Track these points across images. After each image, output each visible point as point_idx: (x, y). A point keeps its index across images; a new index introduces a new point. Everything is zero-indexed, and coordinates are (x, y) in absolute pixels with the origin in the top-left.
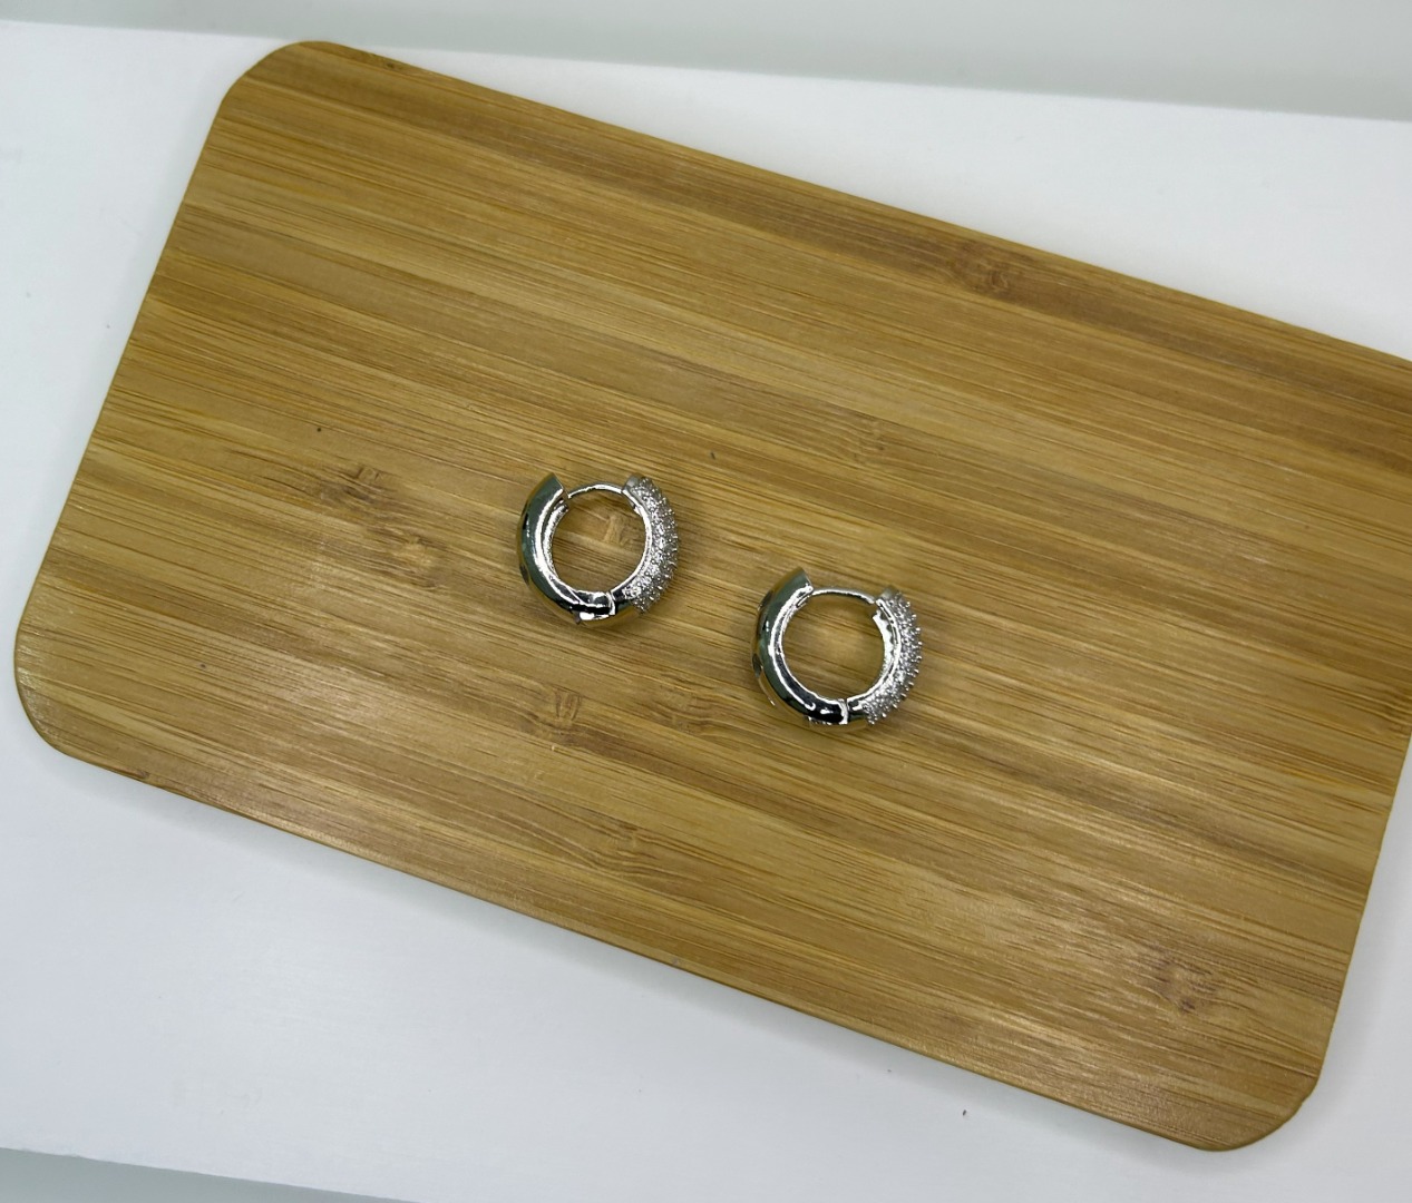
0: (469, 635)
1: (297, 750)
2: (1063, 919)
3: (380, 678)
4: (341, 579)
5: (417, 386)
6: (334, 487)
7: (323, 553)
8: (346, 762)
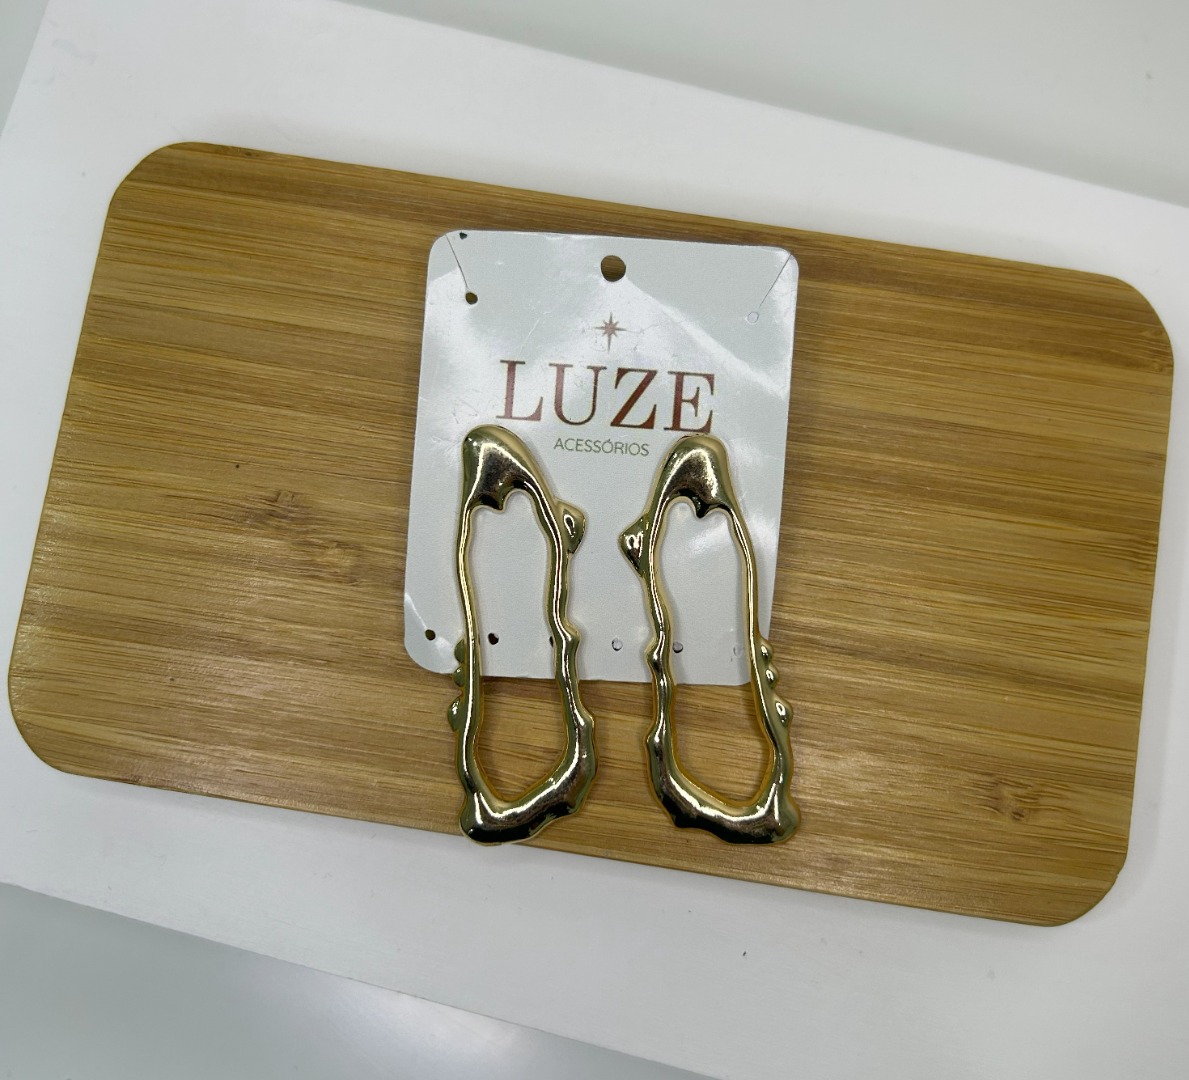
1: (264, 737)
2: (907, 763)
3: (324, 665)
4: (276, 588)
5: (314, 417)
6: (259, 512)
7: (258, 569)
8: (306, 740)
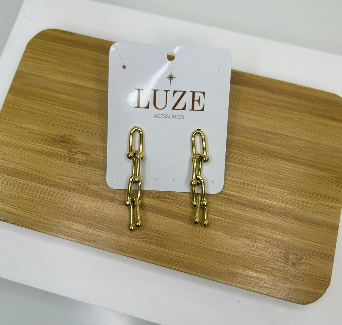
0: (95, 177)
2: (259, 243)
3: (72, 191)
4: (61, 164)
5: (79, 113)
6: (58, 140)
8: (63, 214)
